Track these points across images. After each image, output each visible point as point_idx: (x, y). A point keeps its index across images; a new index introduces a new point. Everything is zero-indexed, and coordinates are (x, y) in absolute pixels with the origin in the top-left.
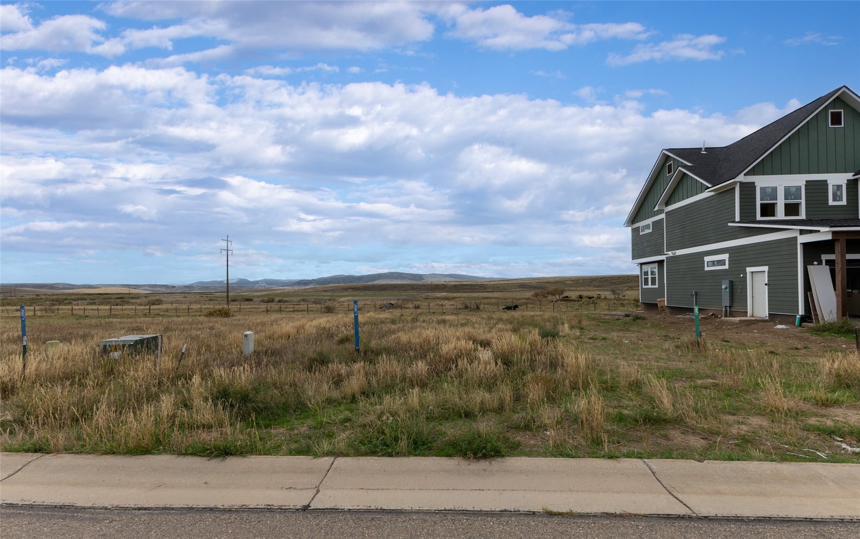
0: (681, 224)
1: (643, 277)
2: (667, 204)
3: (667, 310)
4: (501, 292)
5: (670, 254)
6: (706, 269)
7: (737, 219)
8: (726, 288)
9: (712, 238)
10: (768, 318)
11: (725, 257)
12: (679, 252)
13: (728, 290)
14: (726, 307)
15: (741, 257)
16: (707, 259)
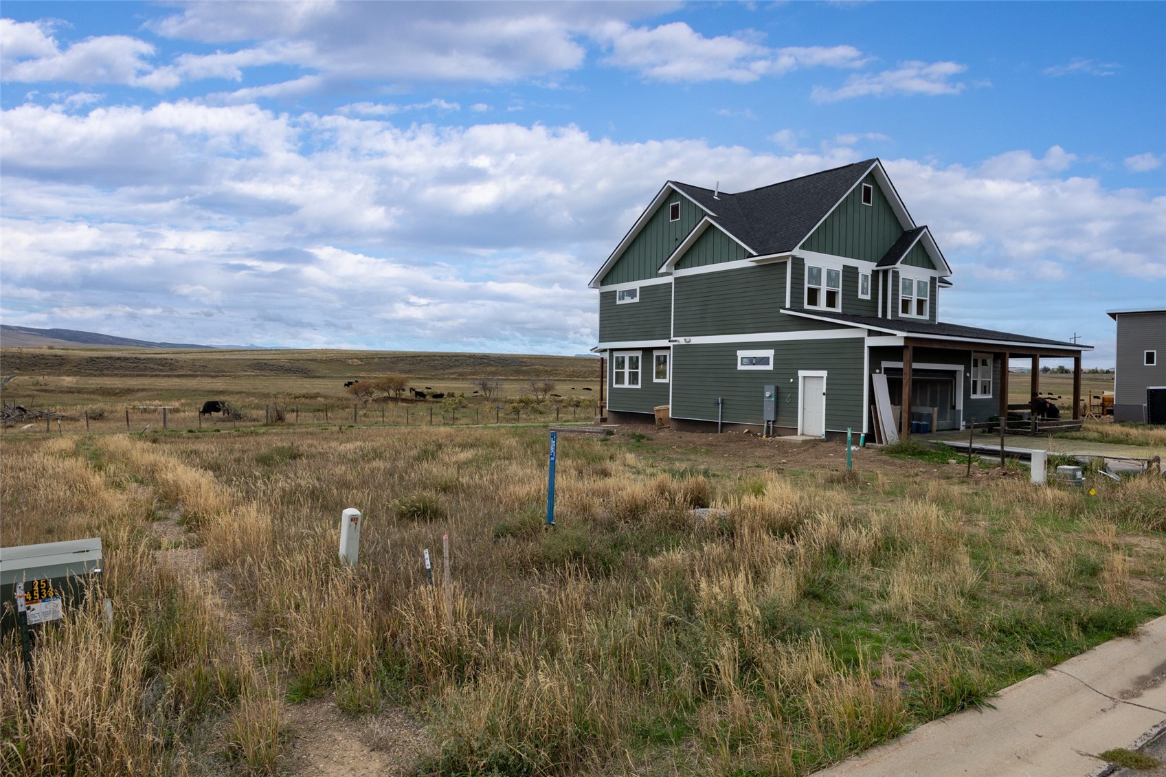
0: (701, 299)
1: (615, 370)
2: (678, 265)
3: (672, 424)
4: (213, 377)
5: (681, 340)
6: (740, 367)
7: (788, 305)
8: (770, 397)
9: (751, 326)
10: (824, 437)
11: (770, 353)
12: (696, 340)
13: (773, 399)
14: (769, 421)
15: (790, 357)
16: (741, 354)
